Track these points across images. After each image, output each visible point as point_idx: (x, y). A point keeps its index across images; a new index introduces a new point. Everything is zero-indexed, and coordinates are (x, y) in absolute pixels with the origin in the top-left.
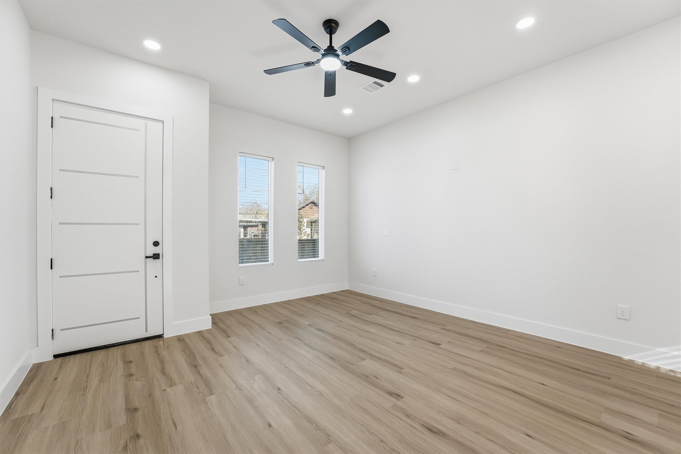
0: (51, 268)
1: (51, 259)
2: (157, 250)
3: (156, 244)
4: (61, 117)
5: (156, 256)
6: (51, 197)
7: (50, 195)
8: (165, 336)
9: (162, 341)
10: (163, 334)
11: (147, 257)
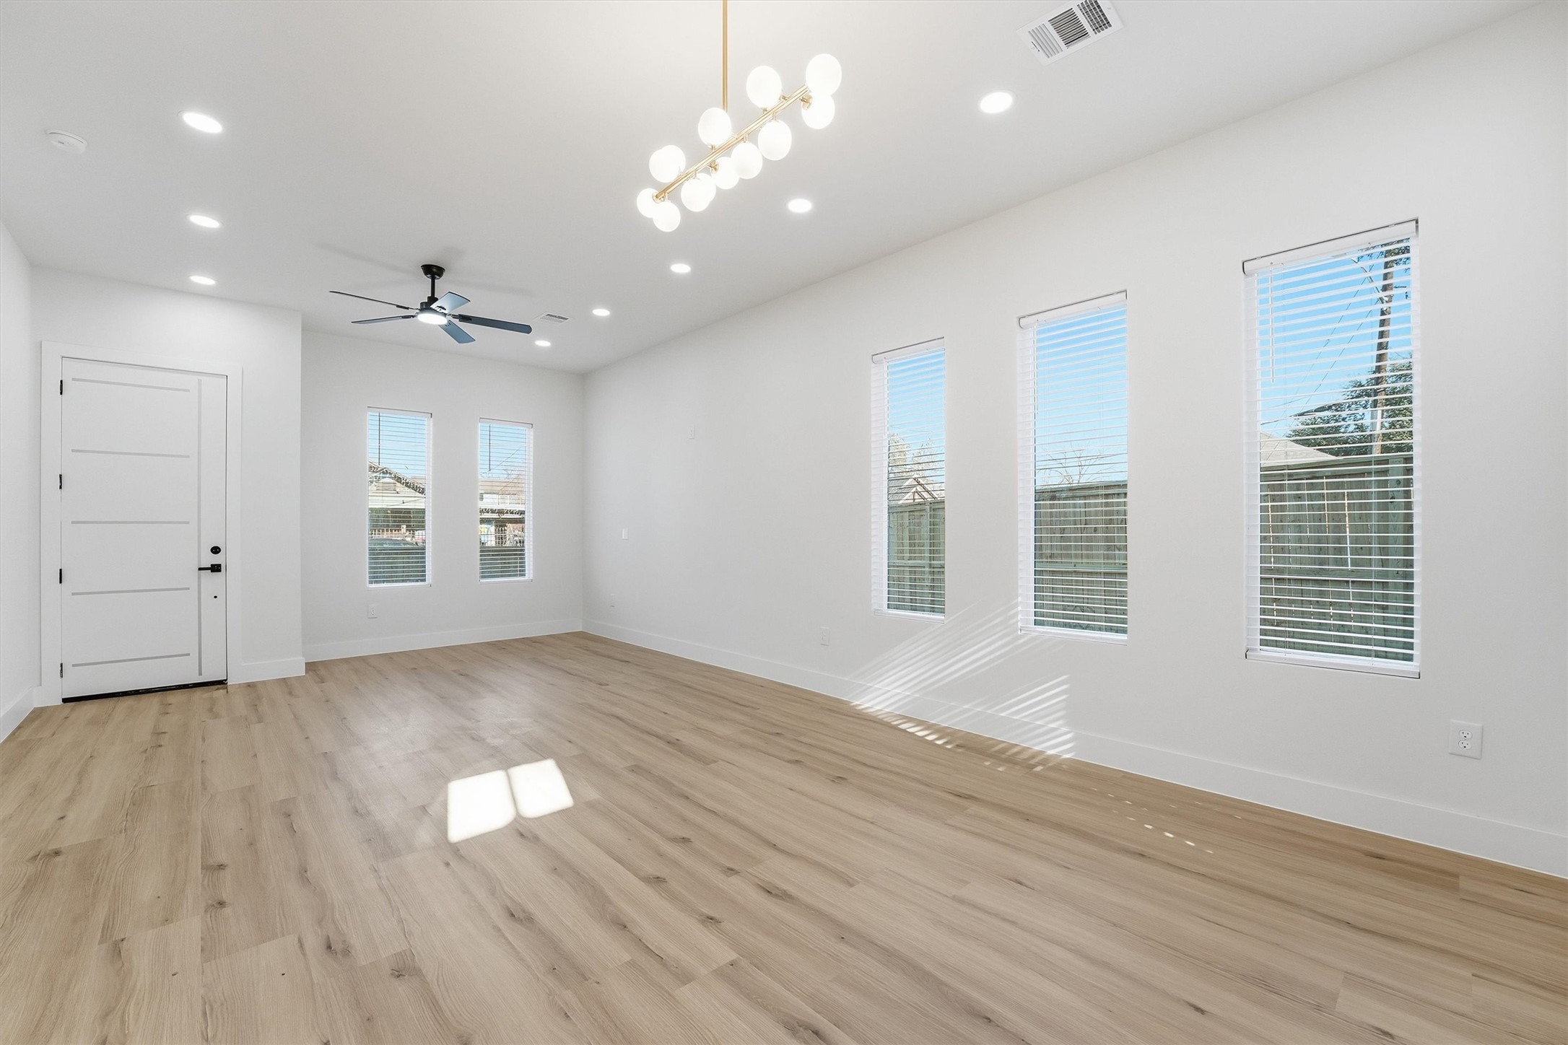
0: (61, 582)
1: (61, 570)
2: (216, 559)
3: (216, 550)
4: (73, 379)
5: (216, 568)
6: (61, 488)
7: (59, 484)
8: (229, 683)
9: (224, 689)
10: (227, 680)
11: (200, 569)
